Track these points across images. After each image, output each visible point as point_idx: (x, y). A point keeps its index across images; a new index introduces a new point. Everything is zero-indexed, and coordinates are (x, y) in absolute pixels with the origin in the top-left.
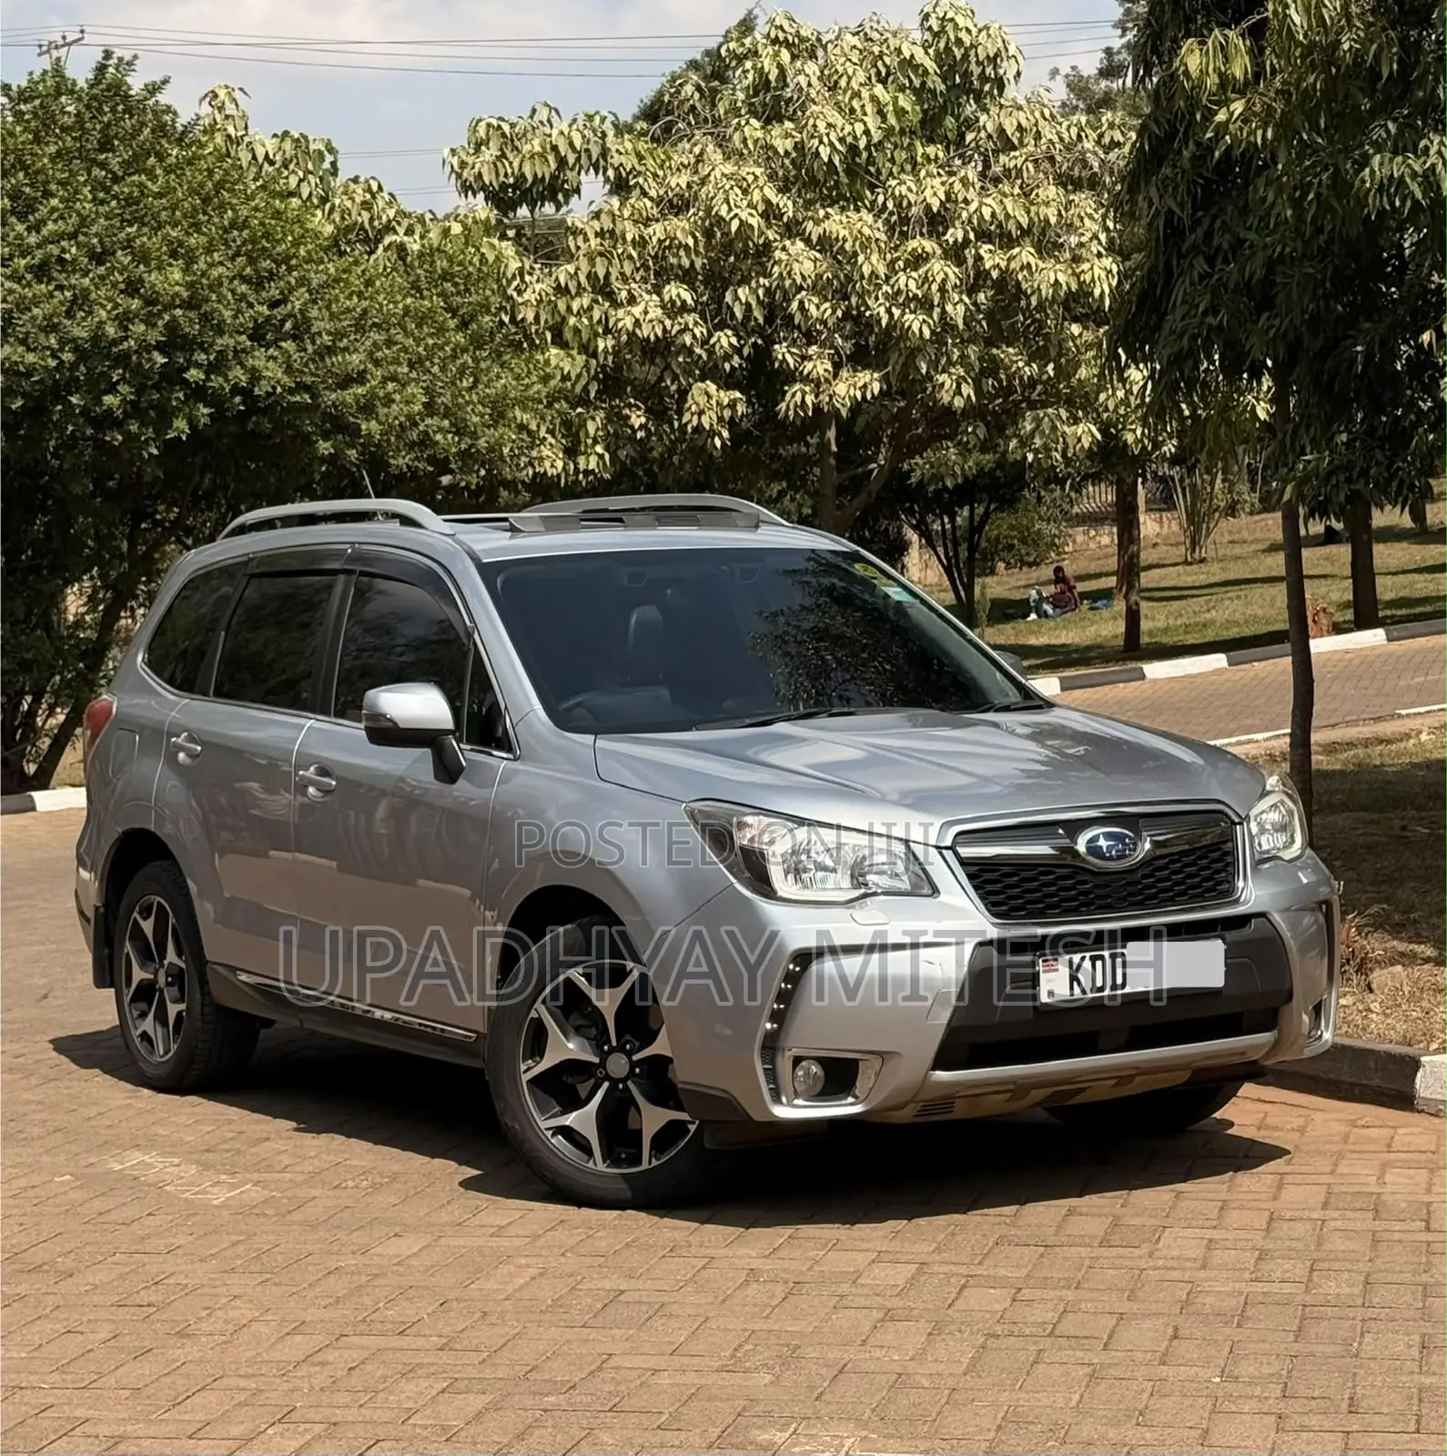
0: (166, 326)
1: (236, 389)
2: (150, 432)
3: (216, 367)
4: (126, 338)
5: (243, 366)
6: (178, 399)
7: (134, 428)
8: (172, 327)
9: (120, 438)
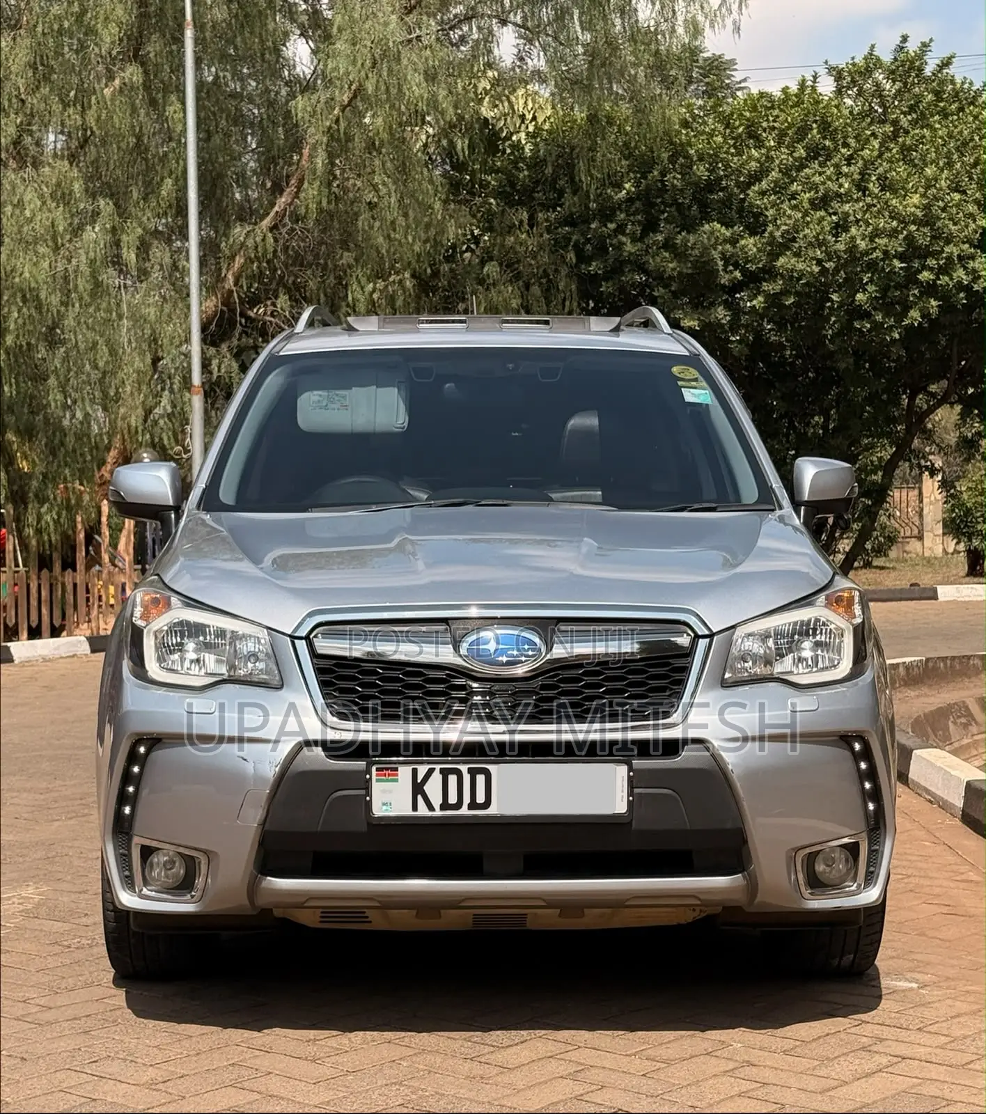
0: (905, 239)
1: (960, 286)
2: (892, 321)
3: (945, 270)
4: (875, 248)
5: (965, 268)
6: (914, 295)
7: (879, 318)
8: (910, 239)
9: (869, 326)
